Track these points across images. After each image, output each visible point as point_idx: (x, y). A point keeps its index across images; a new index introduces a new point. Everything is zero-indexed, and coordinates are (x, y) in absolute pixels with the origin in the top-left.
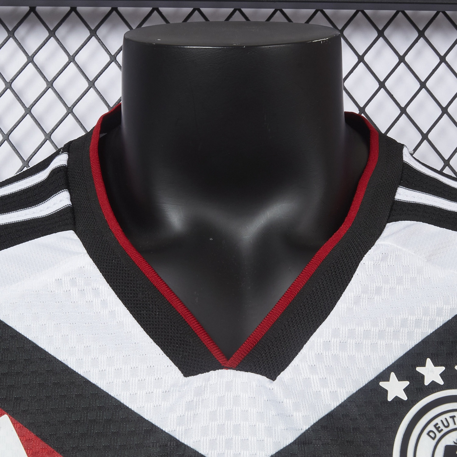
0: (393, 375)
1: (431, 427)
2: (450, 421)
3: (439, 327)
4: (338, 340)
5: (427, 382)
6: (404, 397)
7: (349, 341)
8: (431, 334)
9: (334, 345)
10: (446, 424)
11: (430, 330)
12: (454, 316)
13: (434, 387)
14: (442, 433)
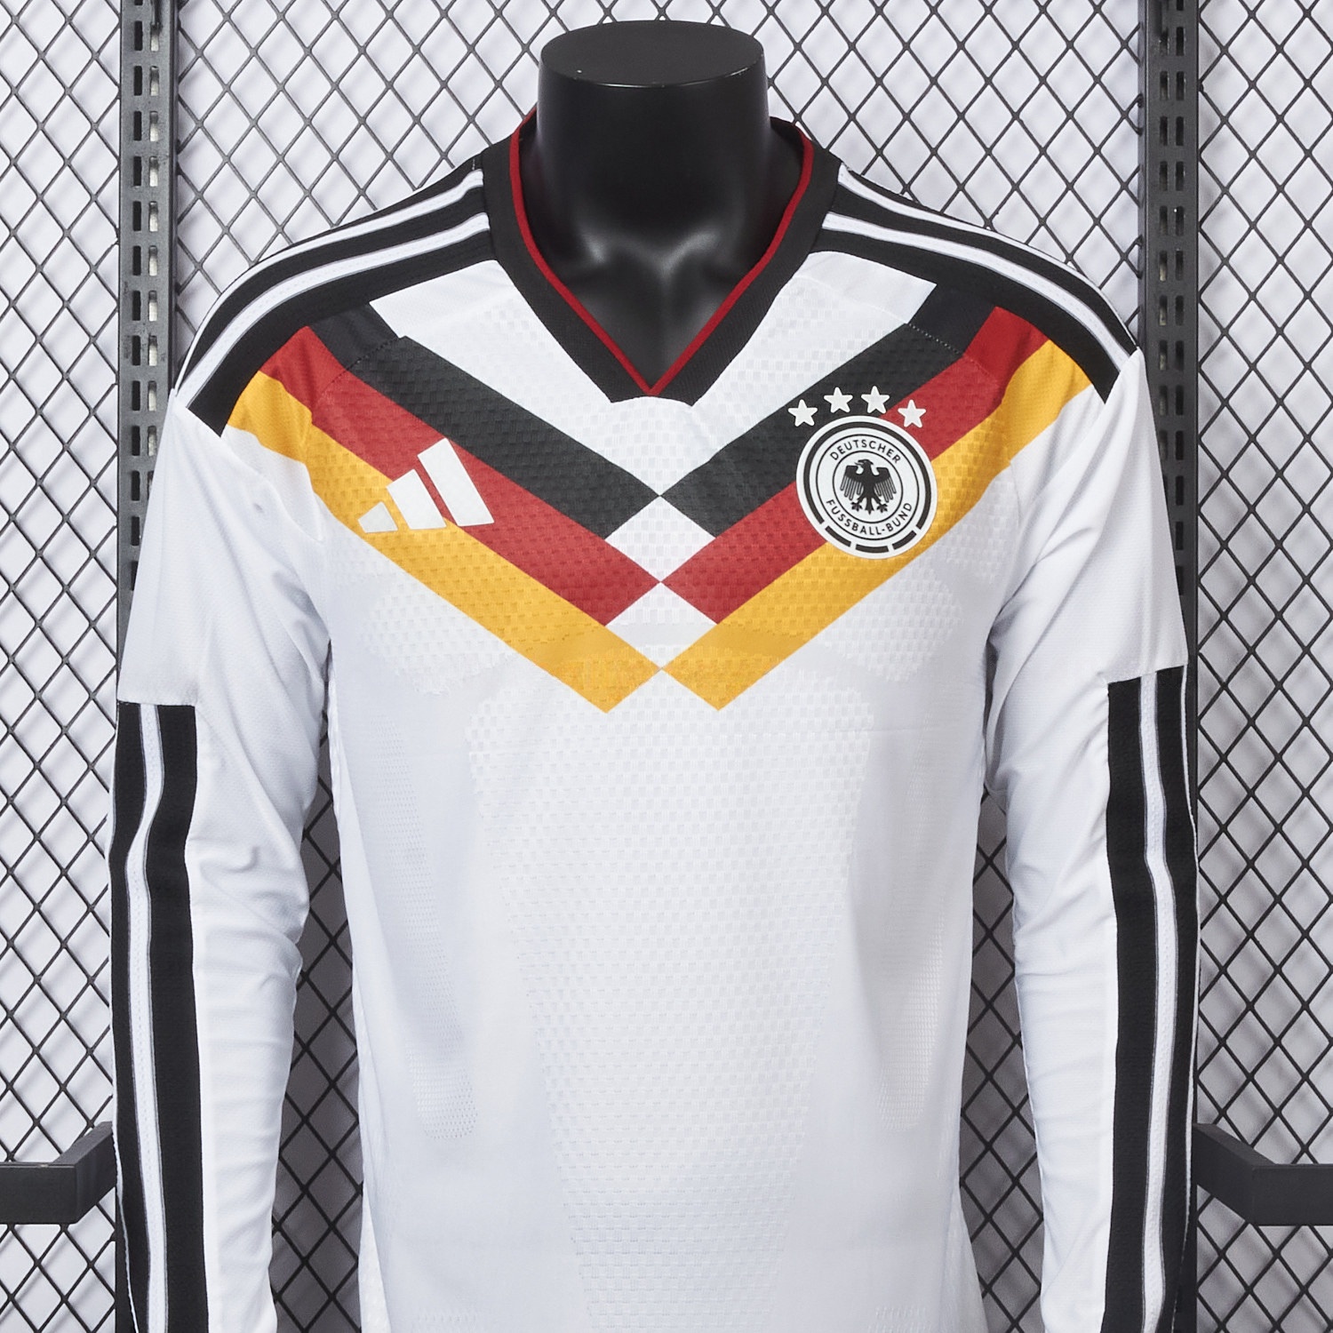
0: (802, 402)
1: (834, 449)
2: (853, 444)
3: (850, 359)
4: (752, 370)
5: (833, 410)
6: (811, 423)
7: (762, 371)
8: (842, 366)
10: (849, 447)
11: (840, 362)
12: (866, 350)
13: (840, 414)
14: (845, 455)
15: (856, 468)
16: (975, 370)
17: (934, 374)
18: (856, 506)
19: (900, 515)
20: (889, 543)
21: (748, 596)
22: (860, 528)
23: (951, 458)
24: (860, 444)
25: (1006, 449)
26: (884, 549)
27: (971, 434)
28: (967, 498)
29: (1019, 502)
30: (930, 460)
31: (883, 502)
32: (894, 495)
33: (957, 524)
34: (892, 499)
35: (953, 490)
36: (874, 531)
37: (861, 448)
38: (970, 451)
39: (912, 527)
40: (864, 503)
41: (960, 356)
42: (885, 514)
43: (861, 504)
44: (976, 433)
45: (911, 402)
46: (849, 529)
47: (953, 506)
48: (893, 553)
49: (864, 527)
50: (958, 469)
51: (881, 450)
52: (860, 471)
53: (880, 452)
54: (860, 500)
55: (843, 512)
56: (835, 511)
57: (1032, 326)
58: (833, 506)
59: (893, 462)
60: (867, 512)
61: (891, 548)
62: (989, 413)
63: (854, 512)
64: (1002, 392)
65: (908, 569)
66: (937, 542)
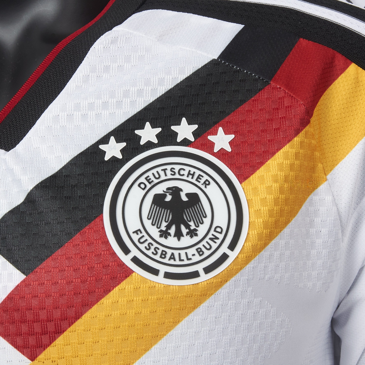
0: (112, 139)
1: (142, 179)
2: (162, 173)
3: (161, 95)
4: (65, 113)
5: (142, 142)
6: (120, 156)
7: (75, 113)
8: (153, 102)
9: (62, 118)
10: (157, 176)
11: (152, 98)
12: (176, 85)
13: (150, 145)
14: (152, 184)
15: (164, 196)
16: (281, 94)
17: (243, 102)
18: (165, 234)
19: (211, 239)
20: (199, 268)
21: (59, 332)
22: (168, 256)
23: (262, 179)
24: (169, 172)
25: (320, 165)
26: (195, 274)
27: (280, 155)
28: (281, 216)
29: (339, 213)
30: (241, 183)
31: (193, 227)
32: (204, 219)
33: (273, 242)
34: (202, 223)
35: (265, 210)
36: (183, 257)
37: (169, 176)
38: (281, 170)
39: (224, 249)
40: (172, 231)
41: (267, 83)
42: (195, 239)
43: (169, 231)
44: (286, 153)
45: (220, 130)
46: (157, 257)
47: (266, 225)
48: (204, 277)
49: (173, 254)
50: (269, 188)
51: (191, 176)
52: (169, 198)
53: (189, 179)
54: (168, 227)
55: (150, 241)
56: (142, 240)
57: (335, 52)
58: (140, 235)
59: (203, 187)
60: (176, 238)
61: (202, 272)
62: (297, 132)
63: (162, 240)
64: (309, 113)
65: (223, 291)
66: (253, 261)
